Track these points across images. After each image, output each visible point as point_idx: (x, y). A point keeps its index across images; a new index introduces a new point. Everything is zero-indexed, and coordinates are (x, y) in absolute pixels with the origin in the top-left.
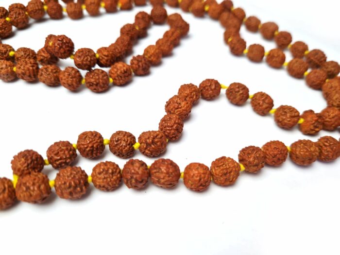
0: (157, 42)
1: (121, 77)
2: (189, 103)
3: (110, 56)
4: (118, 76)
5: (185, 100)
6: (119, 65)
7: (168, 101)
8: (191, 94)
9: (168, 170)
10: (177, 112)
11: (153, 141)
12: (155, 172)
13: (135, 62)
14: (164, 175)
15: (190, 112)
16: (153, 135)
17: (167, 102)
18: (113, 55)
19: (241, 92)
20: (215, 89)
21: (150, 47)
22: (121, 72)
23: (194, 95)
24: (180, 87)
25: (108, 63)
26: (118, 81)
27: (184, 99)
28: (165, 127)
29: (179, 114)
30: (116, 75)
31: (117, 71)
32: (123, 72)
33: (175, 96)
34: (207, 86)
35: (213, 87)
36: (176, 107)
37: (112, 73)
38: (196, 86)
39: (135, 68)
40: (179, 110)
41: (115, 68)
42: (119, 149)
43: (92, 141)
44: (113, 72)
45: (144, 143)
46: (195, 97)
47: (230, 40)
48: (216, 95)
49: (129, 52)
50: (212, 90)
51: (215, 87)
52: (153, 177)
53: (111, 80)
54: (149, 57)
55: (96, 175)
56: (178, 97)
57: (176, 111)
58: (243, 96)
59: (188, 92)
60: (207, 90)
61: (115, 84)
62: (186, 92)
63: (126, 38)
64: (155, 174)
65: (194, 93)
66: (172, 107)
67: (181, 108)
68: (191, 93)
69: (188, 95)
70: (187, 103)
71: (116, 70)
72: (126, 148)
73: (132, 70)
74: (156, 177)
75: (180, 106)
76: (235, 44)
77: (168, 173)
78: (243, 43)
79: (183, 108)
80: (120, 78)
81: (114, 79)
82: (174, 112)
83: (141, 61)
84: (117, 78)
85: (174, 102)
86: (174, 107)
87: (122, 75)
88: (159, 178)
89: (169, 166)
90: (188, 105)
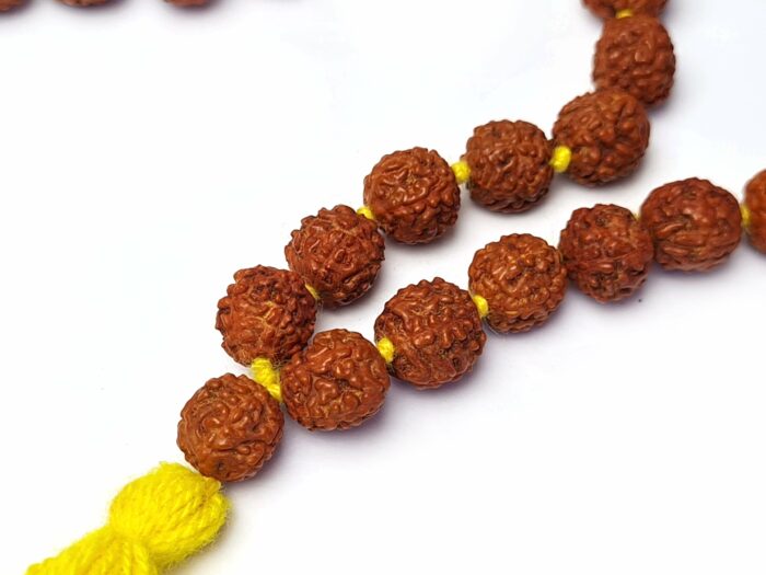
9: (710, 212)
11: (616, 130)
12: (674, 231)
14: (704, 232)
16: (609, 110)
28: (626, 71)
42: (515, 186)
43: (433, 184)
45: (589, 145)
52: (667, 249)
55: (502, 290)
64: (672, 238)
72: (537, 178)
74: (677, 244)
77: (713, 224)
88: (689, 245)
89: (711, 201)
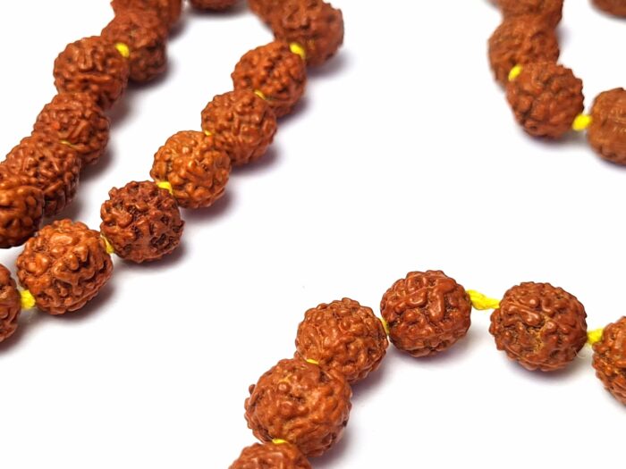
0: (208, 116)
1: (67, 286)
2: (337, 390)
3: (16, 203)
4: (54, 283)
5: (322, 378)
6: (57, 237)
7: (255, 382)
8: (347, 349)
10: (291, 430)
13: (122, 215)
15: (345, 423)
17: (251, 389)
18: (31, 200)
19: (550, 325)
20: (445, 316)
21: (180, 140)
22: (66, 267)
23: (358, 351)
24: (302, 318)
25: (13, 233)
26: (55, 304)
27: (314, 377)
29: (298, 437)
30: (45, 279)
31: (50, 265)
32: (73, 266)
33: (282, 363)
34: (412, 307)
35: (436, 310)
36: (286, 412)
37: (32, 273)
38: (368, 312)
39: (119, 239)
40: (300, 421)
41: (40, 249)
44: (32, 266)
46: (362, 357)
47: (515, 72)
48: (450, 338)
49: (94, 159)
50: (431, 322)
51: (446, 305)
53: (28, 299)
54: (178, 187)
56: (293, 370)
57: (287, 427)
58: (559, 341)
59: (332, 339)
60: (415, 322)
61: (43, 312)
62: (327, 341)
63: (81, 104)
65: (360, 341)
66: (270, 412)
67: (304, 414)
68: (347, 344)
69: (336, 352)
70: (330, 393)
71: (45, 260)
73: (109, 248)
75: (302, 408)
76: (533, 95)
78: (569, 87)
79: (315, 416)
80: (63, 291)
81: (39, 295)
82: (281, 429)
83: (145, 211)
84: (50, 292)
85: (276, 392)
86: (278, 413)
87: (72, 279)
90: (331, 400)
